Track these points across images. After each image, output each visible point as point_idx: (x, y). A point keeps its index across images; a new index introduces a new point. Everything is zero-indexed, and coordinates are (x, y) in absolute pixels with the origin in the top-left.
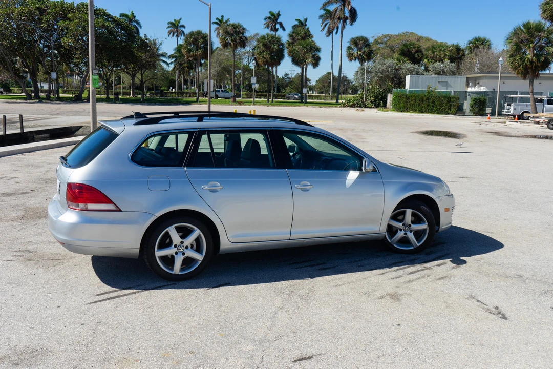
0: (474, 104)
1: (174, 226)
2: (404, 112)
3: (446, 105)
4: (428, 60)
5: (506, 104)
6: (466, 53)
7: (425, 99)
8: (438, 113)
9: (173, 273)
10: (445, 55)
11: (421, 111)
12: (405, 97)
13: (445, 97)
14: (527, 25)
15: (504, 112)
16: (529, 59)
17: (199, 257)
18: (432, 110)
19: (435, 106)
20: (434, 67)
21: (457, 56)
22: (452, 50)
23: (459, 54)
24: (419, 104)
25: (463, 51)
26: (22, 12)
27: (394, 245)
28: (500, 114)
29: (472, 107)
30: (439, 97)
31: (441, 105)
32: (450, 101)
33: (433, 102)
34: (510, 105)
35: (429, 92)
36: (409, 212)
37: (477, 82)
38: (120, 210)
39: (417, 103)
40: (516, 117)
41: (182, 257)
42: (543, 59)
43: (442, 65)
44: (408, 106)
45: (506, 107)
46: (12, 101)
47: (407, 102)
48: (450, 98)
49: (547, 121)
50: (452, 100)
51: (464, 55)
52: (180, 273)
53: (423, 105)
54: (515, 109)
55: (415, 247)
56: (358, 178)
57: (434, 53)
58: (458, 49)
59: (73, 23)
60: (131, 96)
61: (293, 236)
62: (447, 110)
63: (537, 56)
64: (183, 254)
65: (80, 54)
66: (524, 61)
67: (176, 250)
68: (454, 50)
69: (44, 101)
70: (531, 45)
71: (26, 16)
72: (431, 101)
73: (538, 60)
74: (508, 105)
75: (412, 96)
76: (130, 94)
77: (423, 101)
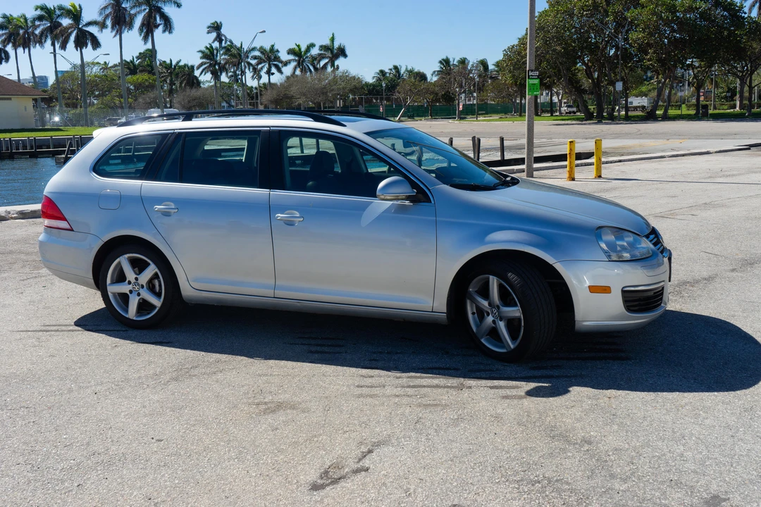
1: (127, 256)
9: (127, 316)
17: (157, 302)
26: (585, 5)
27: (483, 341)
36: (494, 283)
38: (72, 230)
41: (138, 298)
46: (567, 122)
52: (134, 318)
55: (509, 350)
56: (387, 211)
59: (645, 11)
60: (738, 108)
61: (279, 293)
64: (139, 295)
65: (654, 52)
67: (130, 287)
69: (604, 121)
71: (589, 10)
76: (734, 107)
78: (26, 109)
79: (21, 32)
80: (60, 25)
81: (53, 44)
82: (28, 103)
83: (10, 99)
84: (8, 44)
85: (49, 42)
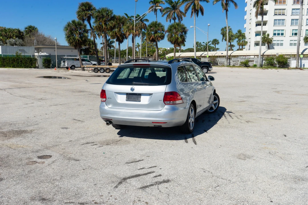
0: (45, 62)
2: (3, 67)
3: (29, 63)
4: (3, 37)
5: (62, 61)
6: (25, 34)
7: (16, 60)
8: (25, 68)
10: (13, 35)
11: (14, 67)
12: (2, 58)
13: (28, 59)
14: (74, 22)
15: (61, 66)
16: (78, 39)
18: (21, 66)
19: (22, 64)
20: (10, 41)
21: (20, 35)
22: (17, 32)
23: (20, 34)
24: (12, 63)
25: (22, 33)
27: (209, 111)
28: (59, 67)
29: (44, 64)
30: (25, 59)
31: (26, 63)
32: (32, 60)
33: (21, 61)
34: (65, 62)
35: (17, 55)
37: (40, 50)
38: (183, 103)
39: (11, 62)
40: (69, 68)
41: (191, 122)
42: (83, 39)
43: (14, 41)
44: (5, 64)
45: (62, 63)
47: (4, 62)
48: (32, 59)
49: (93, 69)
50: (33, 60)
51: (23, 35)
53: (15, 63)
54: (68, 64)
57: (6, 33)
58: (19, 31)
62: (30, 66)
63: (81, 37)
64: (192, 120)
66: (75, 40)
68: (18, 32)
70: (78, 32)
72: (20, 60)
73: (82, 40)
74: (63, 62)
75: (7, 58)
77: (14, 61)
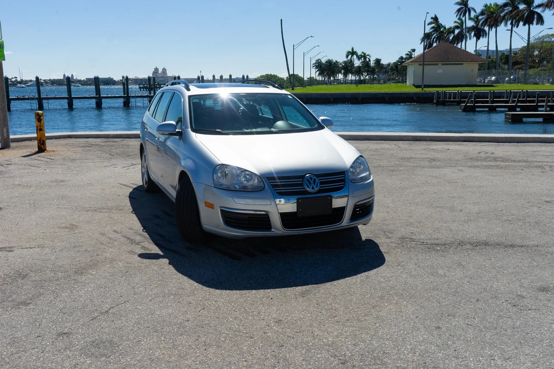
78: (472, 71)
79: (495, 15)
80: (518, 8)
81: (512, 24)
82: (475, 67)
83: (462, 64)
84: (485, 26)
85: (509, 22)
